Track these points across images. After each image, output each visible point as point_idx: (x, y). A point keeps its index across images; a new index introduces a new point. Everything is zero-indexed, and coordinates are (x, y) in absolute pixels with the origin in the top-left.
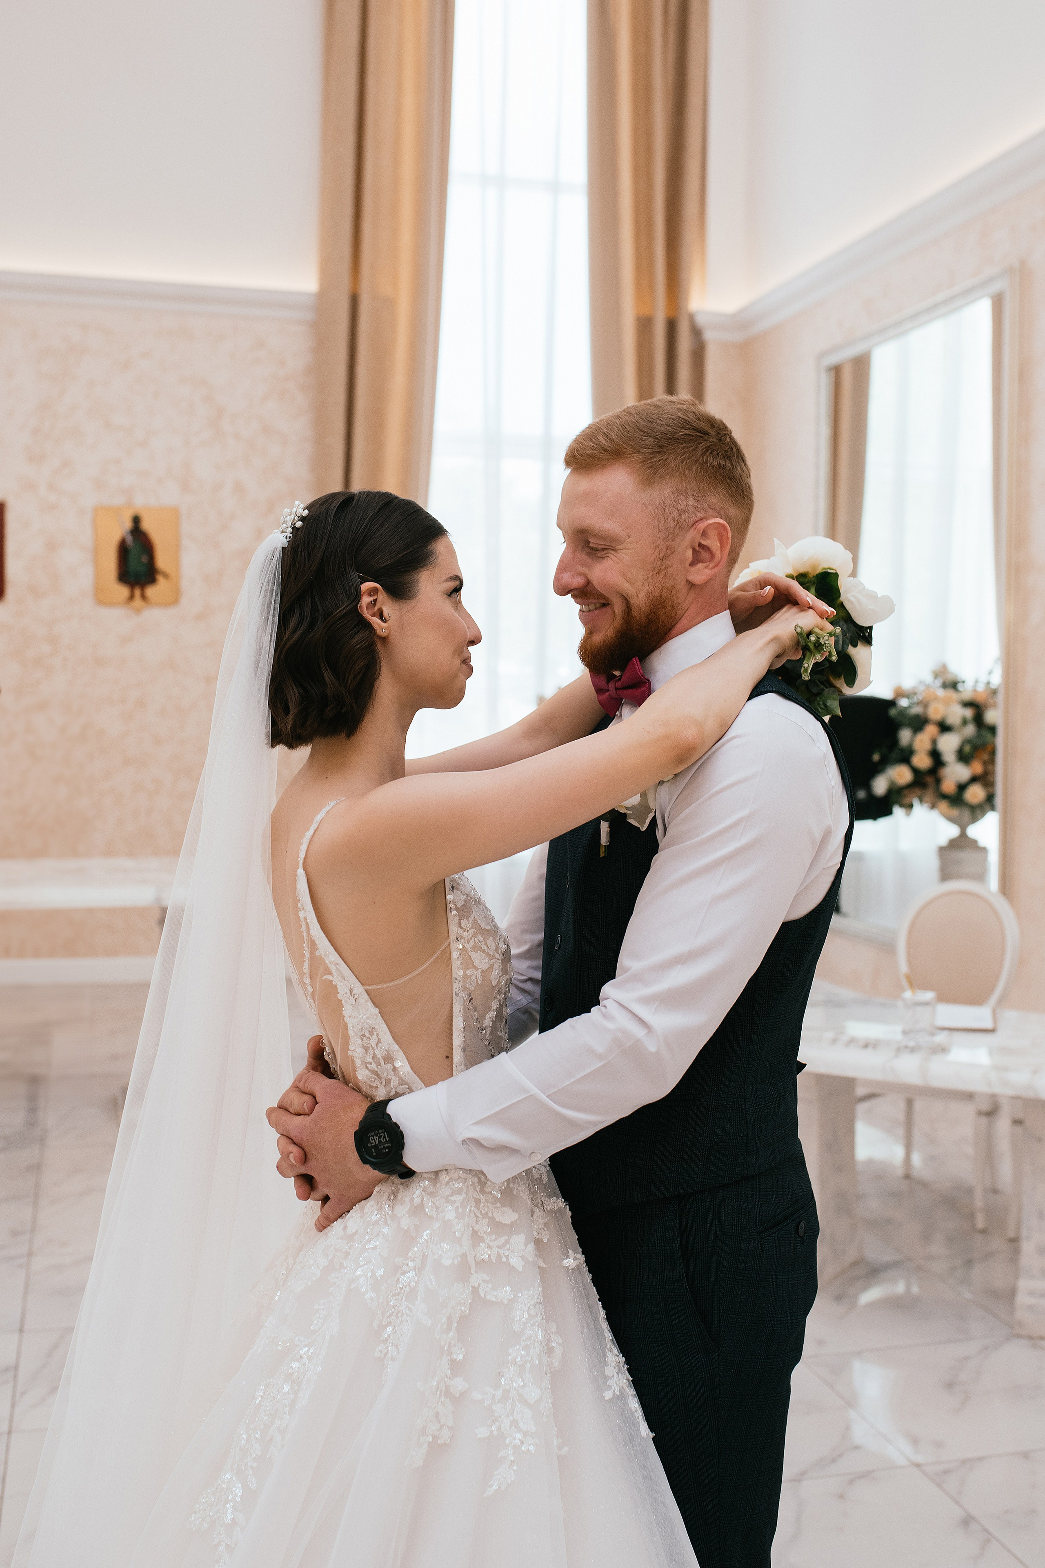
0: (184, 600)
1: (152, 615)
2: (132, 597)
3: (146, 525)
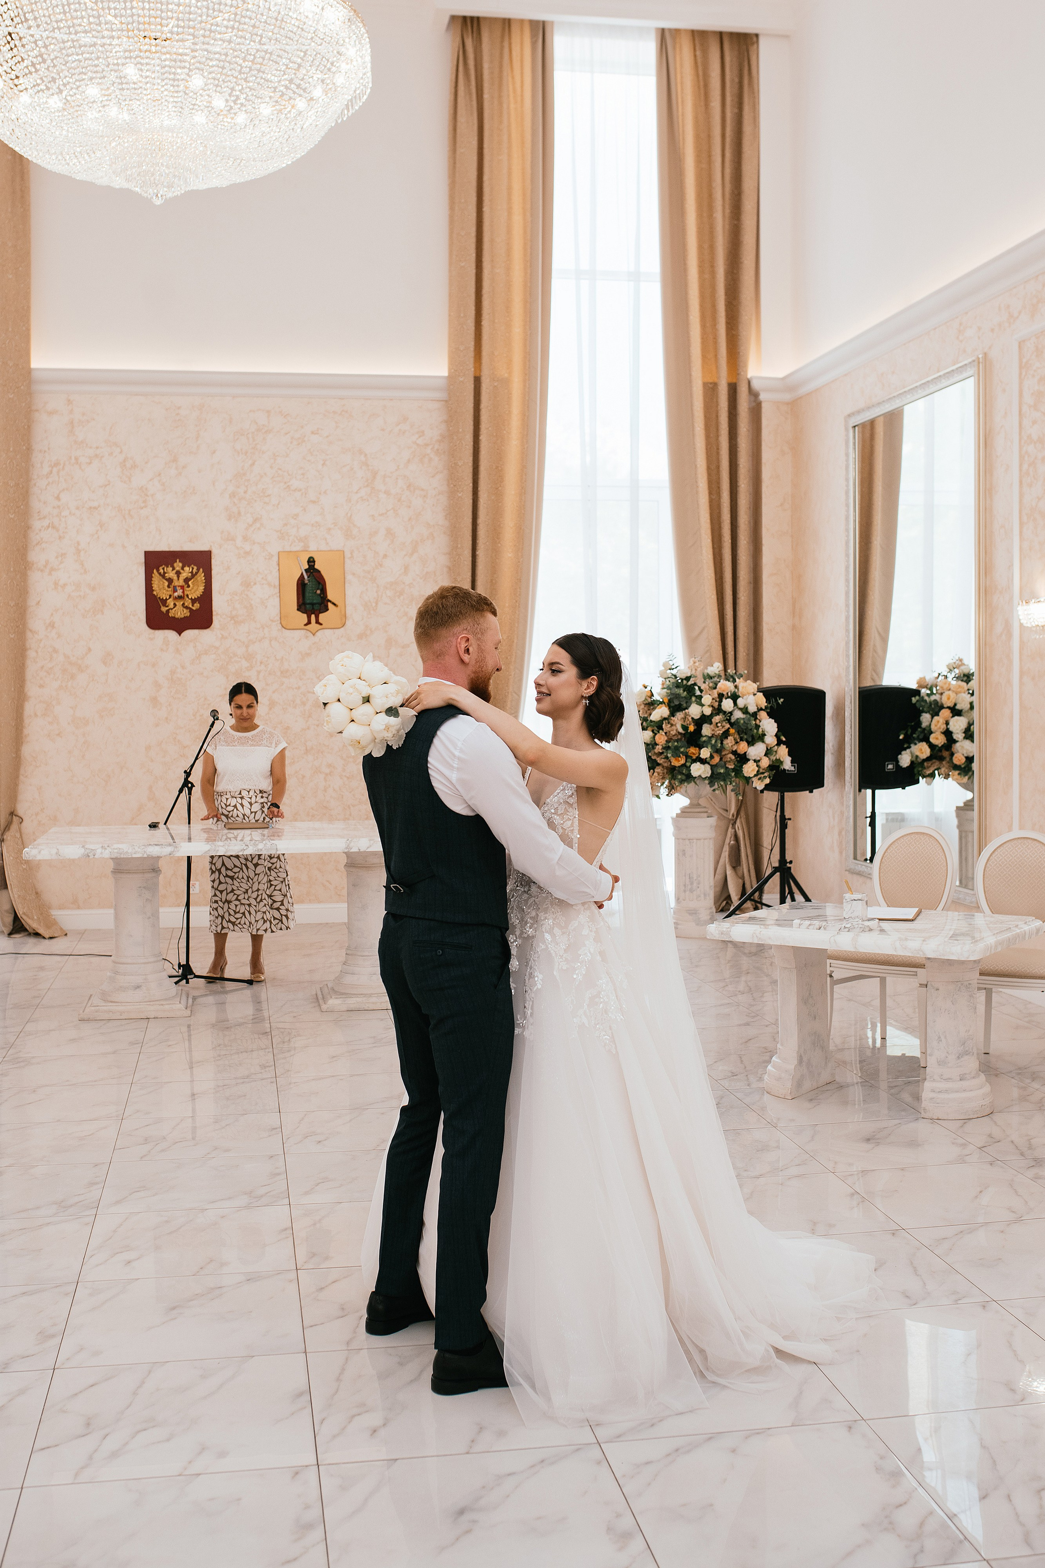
0: (349, 624)
2: (309, 622)
3: (318, 565)
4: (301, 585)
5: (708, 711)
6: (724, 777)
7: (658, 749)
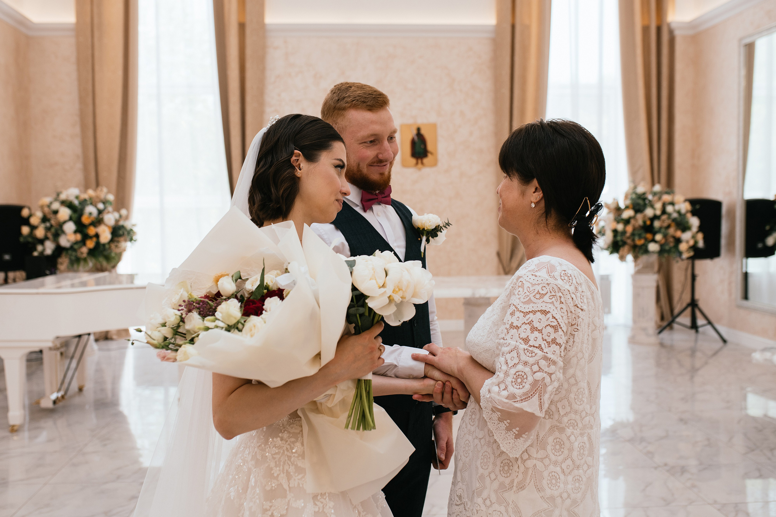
0: (439, 164)
1: (426, 171)
2: (418, 163)
3: (423, 132)
4: (413, 143)
5: (658, 212)
6: (669, 251)
7: (628, 234)
